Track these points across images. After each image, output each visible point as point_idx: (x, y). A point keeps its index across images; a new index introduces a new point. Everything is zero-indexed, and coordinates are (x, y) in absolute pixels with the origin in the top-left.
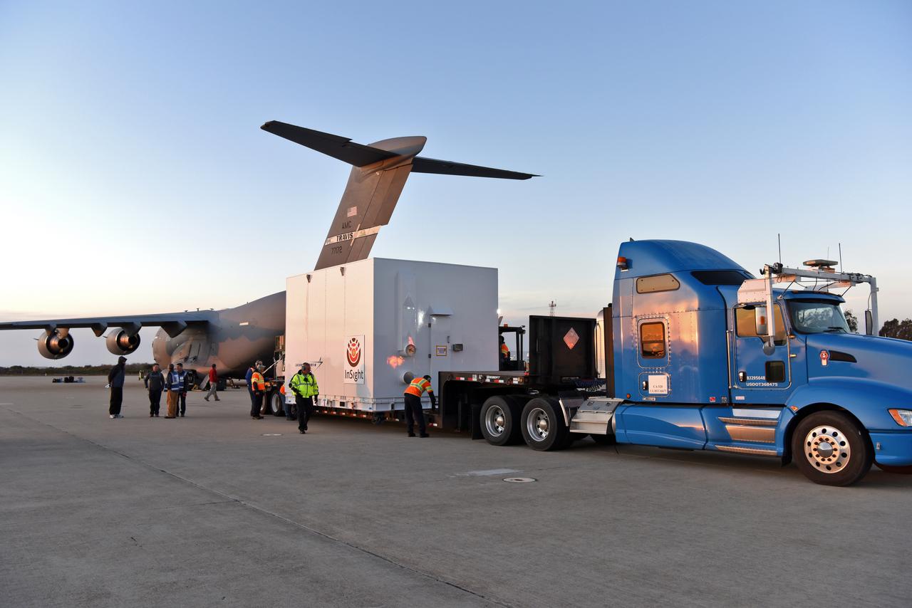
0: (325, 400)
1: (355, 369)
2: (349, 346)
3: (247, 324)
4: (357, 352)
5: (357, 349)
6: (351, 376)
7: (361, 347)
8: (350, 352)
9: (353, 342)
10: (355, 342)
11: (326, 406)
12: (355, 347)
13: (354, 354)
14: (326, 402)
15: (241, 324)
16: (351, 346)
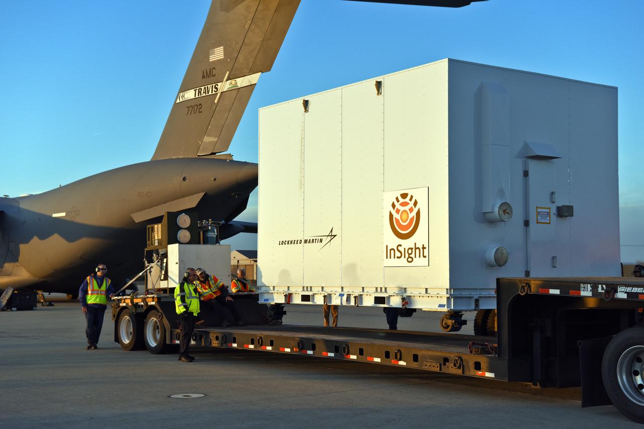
0: (341, 295)
1: (407, 244)
2: (393, 206)
3: (63, 214)
4: (414, 214)
5: (411, 210)
6: (398, 254)
7: (422, 206)
8: (395, 215)
9: (401, 200)
10: (407, 200)
11: (344, 303)
12: (407, 208)
13: (404, 218)
14: (345, 298)
15: (55, 215)
16: (397, 205)
